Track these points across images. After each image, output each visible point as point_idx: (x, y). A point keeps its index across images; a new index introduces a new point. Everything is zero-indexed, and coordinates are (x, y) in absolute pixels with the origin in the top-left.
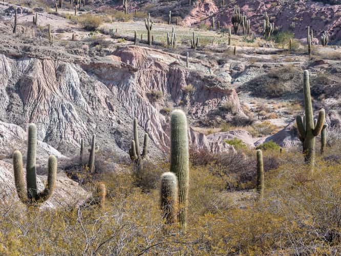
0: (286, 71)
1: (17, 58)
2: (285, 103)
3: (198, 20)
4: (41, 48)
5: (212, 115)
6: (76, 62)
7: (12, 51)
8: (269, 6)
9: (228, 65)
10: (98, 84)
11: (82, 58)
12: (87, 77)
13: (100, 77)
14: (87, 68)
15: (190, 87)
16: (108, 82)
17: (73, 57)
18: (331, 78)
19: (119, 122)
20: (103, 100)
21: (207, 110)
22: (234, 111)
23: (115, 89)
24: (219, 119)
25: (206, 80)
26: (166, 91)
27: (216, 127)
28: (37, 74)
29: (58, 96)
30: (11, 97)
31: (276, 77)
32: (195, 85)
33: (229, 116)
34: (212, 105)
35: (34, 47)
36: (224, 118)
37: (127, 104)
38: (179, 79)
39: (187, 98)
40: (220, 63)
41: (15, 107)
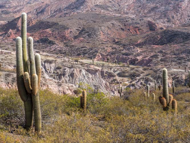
0: (126, 71)
1: (70, 68)
2: (127, 78)
3: (97, 59)
4: (76, 66)
5: (112, 81)
6: (84, 69)
7: (69, 66)
8: (114, 56)
9: (112, 69)
10: (89, 74)
11: (85, 68)
12: (87, 72)
13: (90, 73)
14: (86, 70)
15: (106, 74)
16: (92, 74)
17: (83, 68)
18: (137, 72)
19: (95, 83)
20: (91, 78)
21: (111, 80)
22: (117, 80)
23: (93, 75)
24: (114, 82)
25: (110, 73)
26: (101, 76)
27: (113, 84)
28: (75, 72)
29: (81, 77)
30: (69, 77)
31: (124, 72)
32: (107, 74)
33: (116, 81)
34: (112, 79)
35: (74, 66)
36: (115, 82)
37: (96, 79)
38: (104, 73)
39: (106, 77)
40: (110, 69)
41: (70, 80)
